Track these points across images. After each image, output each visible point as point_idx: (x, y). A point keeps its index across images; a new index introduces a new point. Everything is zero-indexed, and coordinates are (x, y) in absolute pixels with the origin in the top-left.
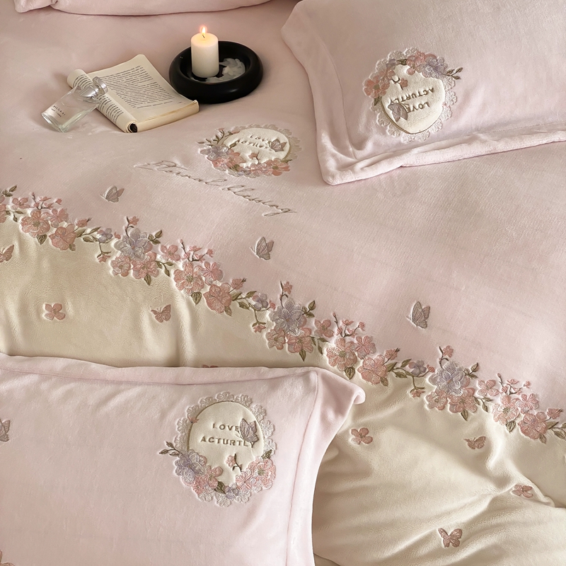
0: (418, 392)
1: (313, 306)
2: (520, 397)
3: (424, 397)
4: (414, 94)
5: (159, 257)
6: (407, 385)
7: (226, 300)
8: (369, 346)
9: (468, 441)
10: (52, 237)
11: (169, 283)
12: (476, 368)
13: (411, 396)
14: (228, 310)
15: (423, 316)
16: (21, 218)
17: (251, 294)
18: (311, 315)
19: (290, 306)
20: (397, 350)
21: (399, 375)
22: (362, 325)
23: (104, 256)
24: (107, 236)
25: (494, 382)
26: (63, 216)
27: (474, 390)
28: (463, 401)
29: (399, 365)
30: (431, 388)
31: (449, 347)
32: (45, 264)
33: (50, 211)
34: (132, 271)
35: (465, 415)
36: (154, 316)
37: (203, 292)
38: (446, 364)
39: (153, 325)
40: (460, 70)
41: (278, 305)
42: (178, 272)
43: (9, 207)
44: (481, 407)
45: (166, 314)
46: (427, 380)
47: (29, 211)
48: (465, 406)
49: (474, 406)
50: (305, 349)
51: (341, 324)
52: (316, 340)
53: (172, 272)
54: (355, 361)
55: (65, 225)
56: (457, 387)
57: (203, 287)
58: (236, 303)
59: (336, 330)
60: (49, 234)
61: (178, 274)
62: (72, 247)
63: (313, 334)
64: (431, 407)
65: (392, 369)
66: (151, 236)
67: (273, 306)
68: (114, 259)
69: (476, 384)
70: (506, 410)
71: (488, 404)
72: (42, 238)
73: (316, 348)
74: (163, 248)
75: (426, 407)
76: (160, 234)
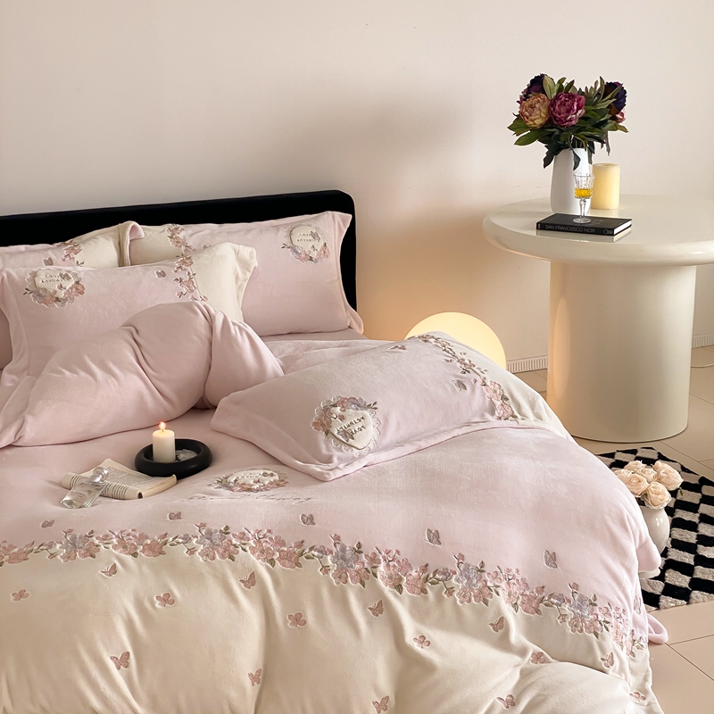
0: (450, 591)
1: (359, 545)
2: (515, 581)
3: (455, 594)
4: (351, 423)
5: (234, 542)
6: (442, 589)
7: (295, 558)
8: (407, 565)
9: (491, 625)
10: (143, 551)
11: (247, 557)
12: (482, 564)
13: (446, 596)
14: (298, 564)
15: (435, 537)
16: (110, 546)
17: (311, 549)
18: (361, 552)
19: (343, 549)
20: (427, 565)
21: (433, 583)
22: (398, 552)
23: (192, 551)
24: (187, 539)
25: (496, 572)
26: (143, 537)
27: (486, 582)
28: (480, 591)
29: (431, 576)
30: (458, 586)
31: (460, 554)
32: (145, 569)
33: (131, 537)
34: (217, 556)
35: (486, 602)
36: (242, 584)
37: (275, 558)
38: (462, 566)
39: (245, 592)
40: (375, 403)
41: (334, 550)
42: (252, 548)
43: (97, 542)
44: (494, 593)
45: (251, 580)
46: (453, 580)
47: (115, 541)
48: (484, 596)
49: (490, 594)
50: (363, 579)
51: (383, 553)
52: (369, 569)
53: (248, 549)
54: (401, 579)
55: (149, 542)
56: (475, 581)
57: (273, 554)
58: (303, 557)
59: (381, 558)
60: (138, 551)
61: (253, 550)
62: (162, 553)
63: (366, 566)
64: (462, 602)
65: (427, 581)
66: (221, 531)
67: (331, 552)
68: (200, 551)
69: (485, 576)
70: (509, 595)
71: (498, 589)
72: (135, 555)
73: (371, 574)
74: (234, 535)
75: (458, 602)
76: (227, 528)
